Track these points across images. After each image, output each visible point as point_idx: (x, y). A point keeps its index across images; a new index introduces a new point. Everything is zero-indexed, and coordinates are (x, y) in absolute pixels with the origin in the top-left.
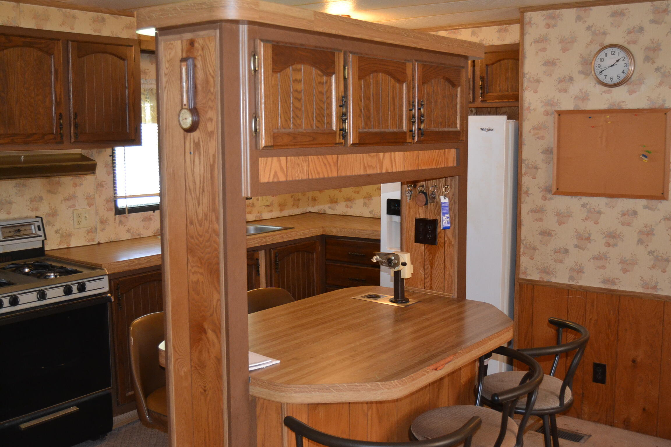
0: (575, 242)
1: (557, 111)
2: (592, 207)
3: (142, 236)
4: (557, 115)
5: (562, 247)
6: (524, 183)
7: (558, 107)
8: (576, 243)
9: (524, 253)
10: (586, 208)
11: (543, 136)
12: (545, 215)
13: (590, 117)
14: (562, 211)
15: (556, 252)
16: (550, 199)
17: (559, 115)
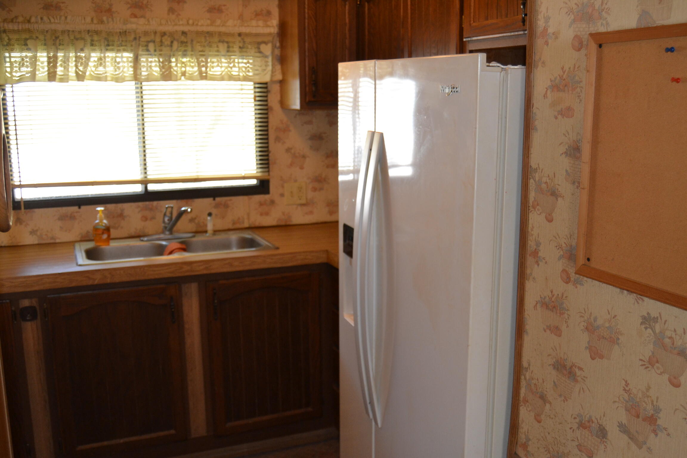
0: (623, 416)
1: (594, 36)
2: (668, 333)
3: (58, 241)
4: (594, 47)
5: (594, 419)
6: (532, 230)
7: (602, 24)
8: (624, 421)
9: (526, 401)
10: (652, 329)
11: (569, 109)
12: (566, 322)
13: (671, 50)
14: (600, 322)
15: (582, 425)
16: (576, 283)
17: (600, 46)
